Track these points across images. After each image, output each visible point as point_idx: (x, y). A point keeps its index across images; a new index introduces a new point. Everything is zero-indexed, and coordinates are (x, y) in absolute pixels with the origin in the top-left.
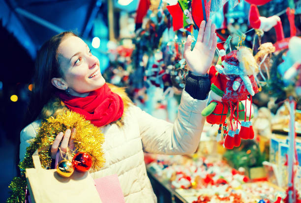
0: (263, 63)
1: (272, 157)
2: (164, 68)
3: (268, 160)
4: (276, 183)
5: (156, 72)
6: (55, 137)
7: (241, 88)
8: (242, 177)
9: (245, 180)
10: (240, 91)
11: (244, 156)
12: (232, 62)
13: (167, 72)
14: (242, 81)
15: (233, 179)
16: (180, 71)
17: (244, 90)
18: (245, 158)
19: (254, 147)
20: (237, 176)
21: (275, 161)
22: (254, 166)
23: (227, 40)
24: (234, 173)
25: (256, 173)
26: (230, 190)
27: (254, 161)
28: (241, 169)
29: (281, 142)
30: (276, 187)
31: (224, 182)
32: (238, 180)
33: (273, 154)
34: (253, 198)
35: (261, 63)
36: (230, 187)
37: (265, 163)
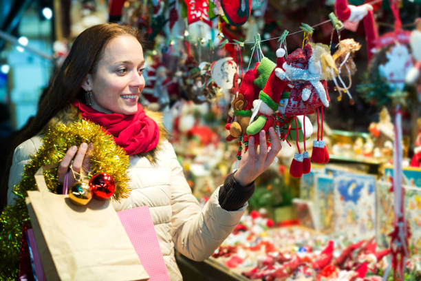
0: (344, 65)
1: (304, 193)
2: (170, 75)
3: (298, 196)
4: (312, 227)
5: (153, 82)
6: (65, 152)
7: (312, 97)
8: (264, 222)
9: (270, 225)
10: (311, 101)
11: (266, 192)
12: (298, 65)
13: (175, 80)
14: (313, 89)
15: (254, 224)
16: (200, 78)
17: (317, 100)
18: (268, 196)
19: (277, 181)
20: (259, 220)
21: (308, 197)
22: (281, 205)
23: (283, 35)
24: (254, 216)
25: (283, 214)
26: (254, 238)
27: (279, 200)
28: (263, 211)
29: (317, 173)
30: (312, 231)
31: (244, 229)
32: (261, 225)
33: (305, 188)
34: (287, 246)
35: (342, 65)
36: (252, 234)
37: (296, 201)
